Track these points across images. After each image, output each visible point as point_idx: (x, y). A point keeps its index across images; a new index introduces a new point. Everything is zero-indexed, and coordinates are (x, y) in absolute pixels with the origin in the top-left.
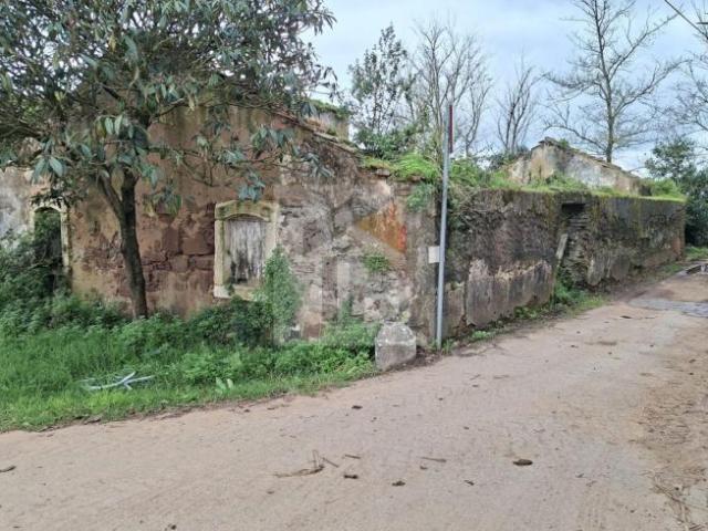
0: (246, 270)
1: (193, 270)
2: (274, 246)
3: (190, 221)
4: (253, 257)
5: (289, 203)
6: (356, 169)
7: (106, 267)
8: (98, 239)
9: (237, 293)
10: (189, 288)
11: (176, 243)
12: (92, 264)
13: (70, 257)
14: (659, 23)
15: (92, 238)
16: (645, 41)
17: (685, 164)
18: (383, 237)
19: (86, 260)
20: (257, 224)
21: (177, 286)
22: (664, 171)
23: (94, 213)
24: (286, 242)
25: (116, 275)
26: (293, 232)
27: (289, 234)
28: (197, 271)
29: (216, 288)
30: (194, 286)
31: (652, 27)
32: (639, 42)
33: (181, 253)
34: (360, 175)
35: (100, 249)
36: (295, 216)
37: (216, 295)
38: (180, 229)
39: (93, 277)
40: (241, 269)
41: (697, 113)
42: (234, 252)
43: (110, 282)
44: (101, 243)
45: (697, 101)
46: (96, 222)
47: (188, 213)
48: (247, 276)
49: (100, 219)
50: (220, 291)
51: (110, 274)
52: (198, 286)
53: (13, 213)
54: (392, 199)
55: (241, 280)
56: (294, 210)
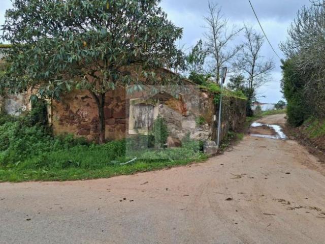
0: (141, 124)
1: (118, 124)
2: (157, 115)
3: (117, 105)
4: (145, 119)
5: (164, 99)
6: (193, 88)
7: (72, 124)
8: (68, 112)
9: (139, 132)
10: (116, 131)
11: (110, 114)
12: (64, 122)
13: (52, 120)
14: (237, 31)
15: (65, 112)
16: (231, 38)
17: (241, 85)
18: (203, 112)
19: (61, 120)
20: (147, 107)
21: (110, 130)
22: (233, 87)
23: (66, 101)
24: (162, 114)
25: (77, 127)
26: (165, 109)
27: (164, 111)
28: (119, 124)
29: (129, 131)
30: (118, 130)
31: (234, 33)
32: (229, 38)
33: (112, 117)
34: (194, 90)
35: (69, 116)
36: (167, 104)
37: (129, 133)
38: (112, 108)
39: (65, 127)
40: (139, 123)
41: (244, 66)
42: (136, 117)
43: (74, 129)
44: (70, 114)
45: (245, 61)
46: (67, 105)
47: (116, 102)
48: (141, 126)
49: (70, 104)
50: (131, 131)
51: (75, 126)
52: (120, 130)
53: (18, 101)
54: (208, 99)
55: (140, 128)
56: (166, 102)
